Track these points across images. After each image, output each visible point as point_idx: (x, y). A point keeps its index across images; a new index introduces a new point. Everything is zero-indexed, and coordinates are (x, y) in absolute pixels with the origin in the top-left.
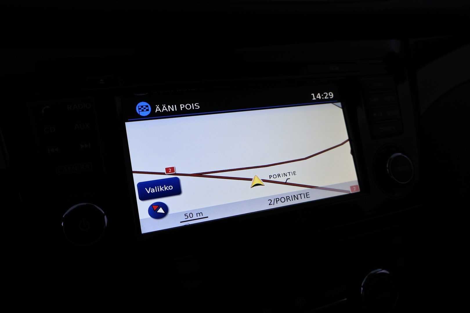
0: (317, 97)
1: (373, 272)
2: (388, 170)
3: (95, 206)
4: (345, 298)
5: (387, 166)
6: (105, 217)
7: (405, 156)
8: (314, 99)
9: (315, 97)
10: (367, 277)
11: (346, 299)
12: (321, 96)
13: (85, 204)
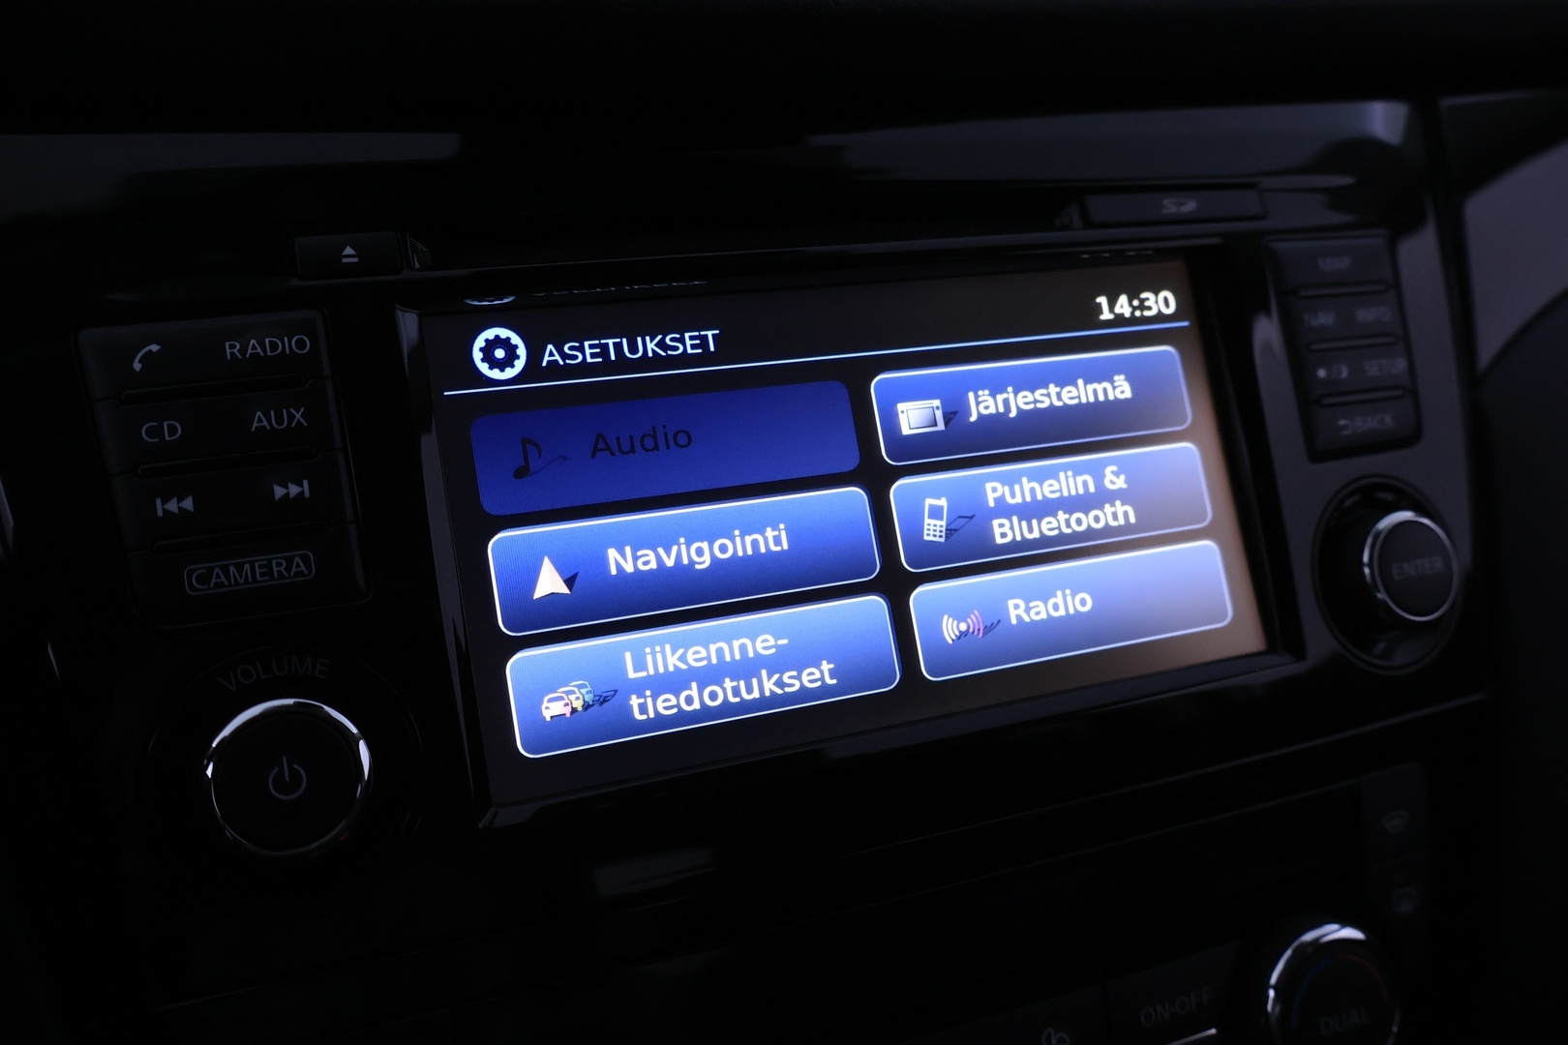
0: (1118, 310)
1: (1309, 937)
2: (1367, 571)
3: (326, 708)
4: (1210, 1028)
5: (1366, 558)
6: (363, 747)
7: (1426, 521)
8: (1106, 315)
9: (1111, 309)
10: (1289, 953)
11: (1213, 1031)
12: (1130, 304)
13: (290, 701)
